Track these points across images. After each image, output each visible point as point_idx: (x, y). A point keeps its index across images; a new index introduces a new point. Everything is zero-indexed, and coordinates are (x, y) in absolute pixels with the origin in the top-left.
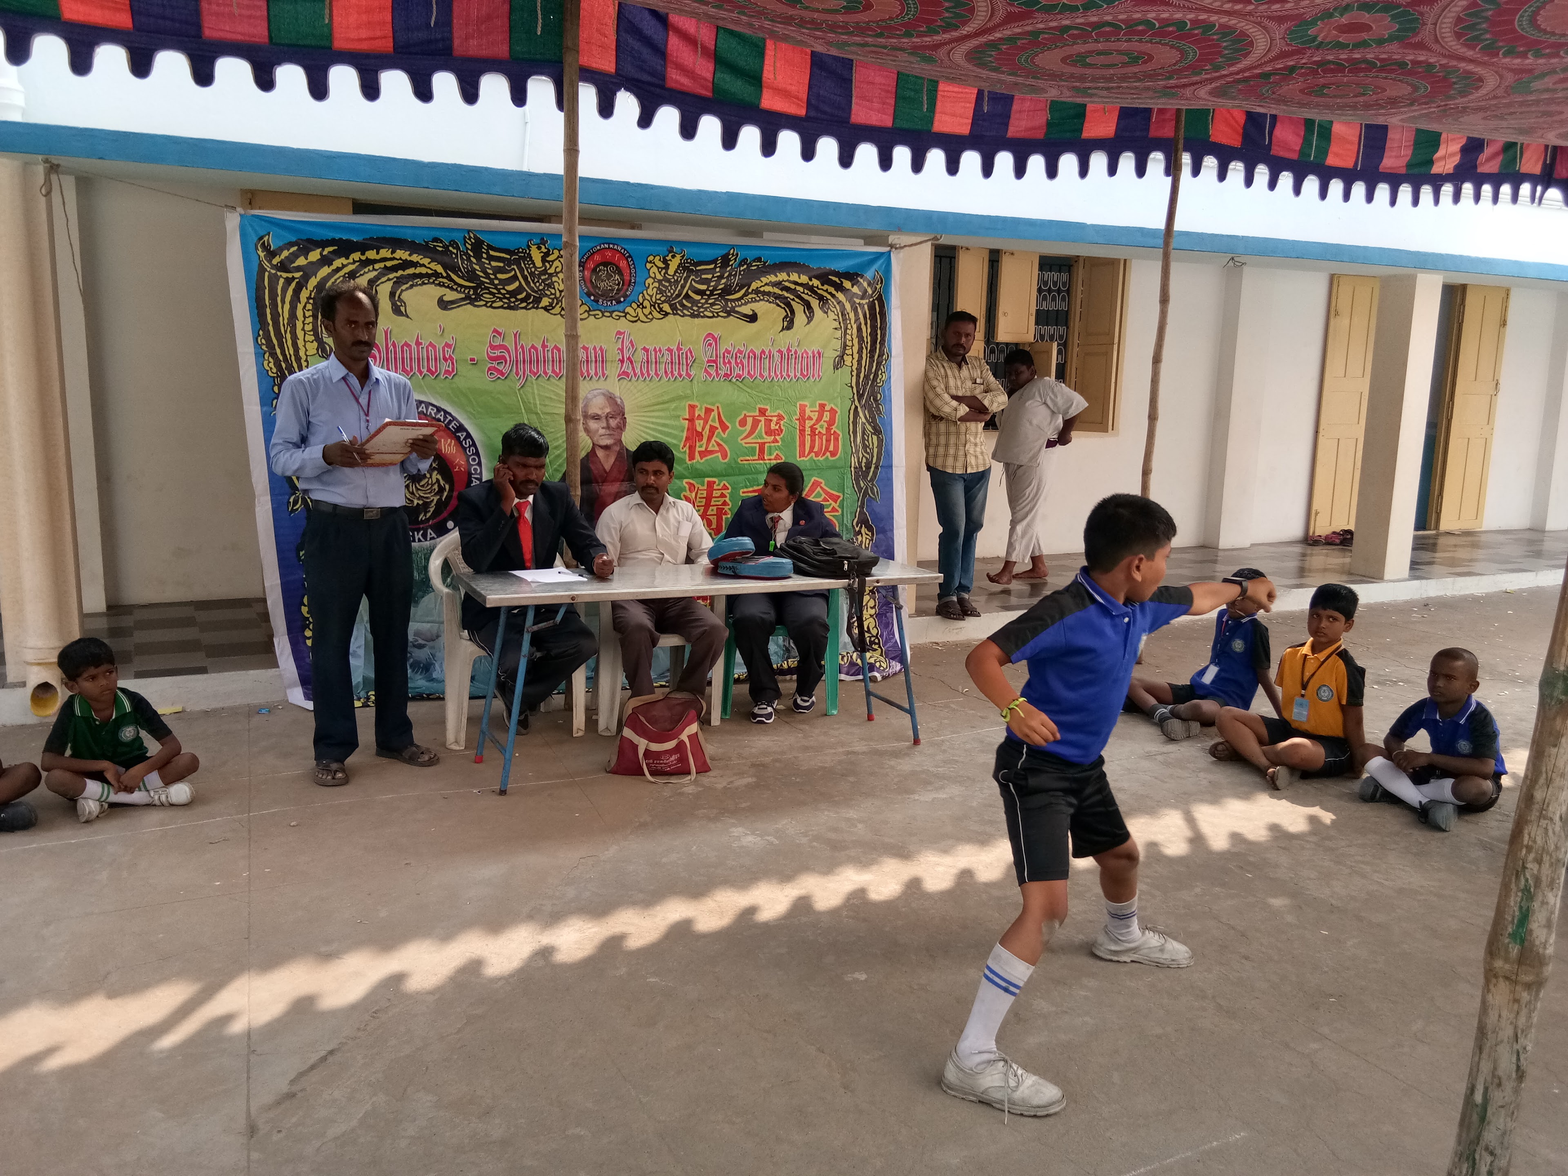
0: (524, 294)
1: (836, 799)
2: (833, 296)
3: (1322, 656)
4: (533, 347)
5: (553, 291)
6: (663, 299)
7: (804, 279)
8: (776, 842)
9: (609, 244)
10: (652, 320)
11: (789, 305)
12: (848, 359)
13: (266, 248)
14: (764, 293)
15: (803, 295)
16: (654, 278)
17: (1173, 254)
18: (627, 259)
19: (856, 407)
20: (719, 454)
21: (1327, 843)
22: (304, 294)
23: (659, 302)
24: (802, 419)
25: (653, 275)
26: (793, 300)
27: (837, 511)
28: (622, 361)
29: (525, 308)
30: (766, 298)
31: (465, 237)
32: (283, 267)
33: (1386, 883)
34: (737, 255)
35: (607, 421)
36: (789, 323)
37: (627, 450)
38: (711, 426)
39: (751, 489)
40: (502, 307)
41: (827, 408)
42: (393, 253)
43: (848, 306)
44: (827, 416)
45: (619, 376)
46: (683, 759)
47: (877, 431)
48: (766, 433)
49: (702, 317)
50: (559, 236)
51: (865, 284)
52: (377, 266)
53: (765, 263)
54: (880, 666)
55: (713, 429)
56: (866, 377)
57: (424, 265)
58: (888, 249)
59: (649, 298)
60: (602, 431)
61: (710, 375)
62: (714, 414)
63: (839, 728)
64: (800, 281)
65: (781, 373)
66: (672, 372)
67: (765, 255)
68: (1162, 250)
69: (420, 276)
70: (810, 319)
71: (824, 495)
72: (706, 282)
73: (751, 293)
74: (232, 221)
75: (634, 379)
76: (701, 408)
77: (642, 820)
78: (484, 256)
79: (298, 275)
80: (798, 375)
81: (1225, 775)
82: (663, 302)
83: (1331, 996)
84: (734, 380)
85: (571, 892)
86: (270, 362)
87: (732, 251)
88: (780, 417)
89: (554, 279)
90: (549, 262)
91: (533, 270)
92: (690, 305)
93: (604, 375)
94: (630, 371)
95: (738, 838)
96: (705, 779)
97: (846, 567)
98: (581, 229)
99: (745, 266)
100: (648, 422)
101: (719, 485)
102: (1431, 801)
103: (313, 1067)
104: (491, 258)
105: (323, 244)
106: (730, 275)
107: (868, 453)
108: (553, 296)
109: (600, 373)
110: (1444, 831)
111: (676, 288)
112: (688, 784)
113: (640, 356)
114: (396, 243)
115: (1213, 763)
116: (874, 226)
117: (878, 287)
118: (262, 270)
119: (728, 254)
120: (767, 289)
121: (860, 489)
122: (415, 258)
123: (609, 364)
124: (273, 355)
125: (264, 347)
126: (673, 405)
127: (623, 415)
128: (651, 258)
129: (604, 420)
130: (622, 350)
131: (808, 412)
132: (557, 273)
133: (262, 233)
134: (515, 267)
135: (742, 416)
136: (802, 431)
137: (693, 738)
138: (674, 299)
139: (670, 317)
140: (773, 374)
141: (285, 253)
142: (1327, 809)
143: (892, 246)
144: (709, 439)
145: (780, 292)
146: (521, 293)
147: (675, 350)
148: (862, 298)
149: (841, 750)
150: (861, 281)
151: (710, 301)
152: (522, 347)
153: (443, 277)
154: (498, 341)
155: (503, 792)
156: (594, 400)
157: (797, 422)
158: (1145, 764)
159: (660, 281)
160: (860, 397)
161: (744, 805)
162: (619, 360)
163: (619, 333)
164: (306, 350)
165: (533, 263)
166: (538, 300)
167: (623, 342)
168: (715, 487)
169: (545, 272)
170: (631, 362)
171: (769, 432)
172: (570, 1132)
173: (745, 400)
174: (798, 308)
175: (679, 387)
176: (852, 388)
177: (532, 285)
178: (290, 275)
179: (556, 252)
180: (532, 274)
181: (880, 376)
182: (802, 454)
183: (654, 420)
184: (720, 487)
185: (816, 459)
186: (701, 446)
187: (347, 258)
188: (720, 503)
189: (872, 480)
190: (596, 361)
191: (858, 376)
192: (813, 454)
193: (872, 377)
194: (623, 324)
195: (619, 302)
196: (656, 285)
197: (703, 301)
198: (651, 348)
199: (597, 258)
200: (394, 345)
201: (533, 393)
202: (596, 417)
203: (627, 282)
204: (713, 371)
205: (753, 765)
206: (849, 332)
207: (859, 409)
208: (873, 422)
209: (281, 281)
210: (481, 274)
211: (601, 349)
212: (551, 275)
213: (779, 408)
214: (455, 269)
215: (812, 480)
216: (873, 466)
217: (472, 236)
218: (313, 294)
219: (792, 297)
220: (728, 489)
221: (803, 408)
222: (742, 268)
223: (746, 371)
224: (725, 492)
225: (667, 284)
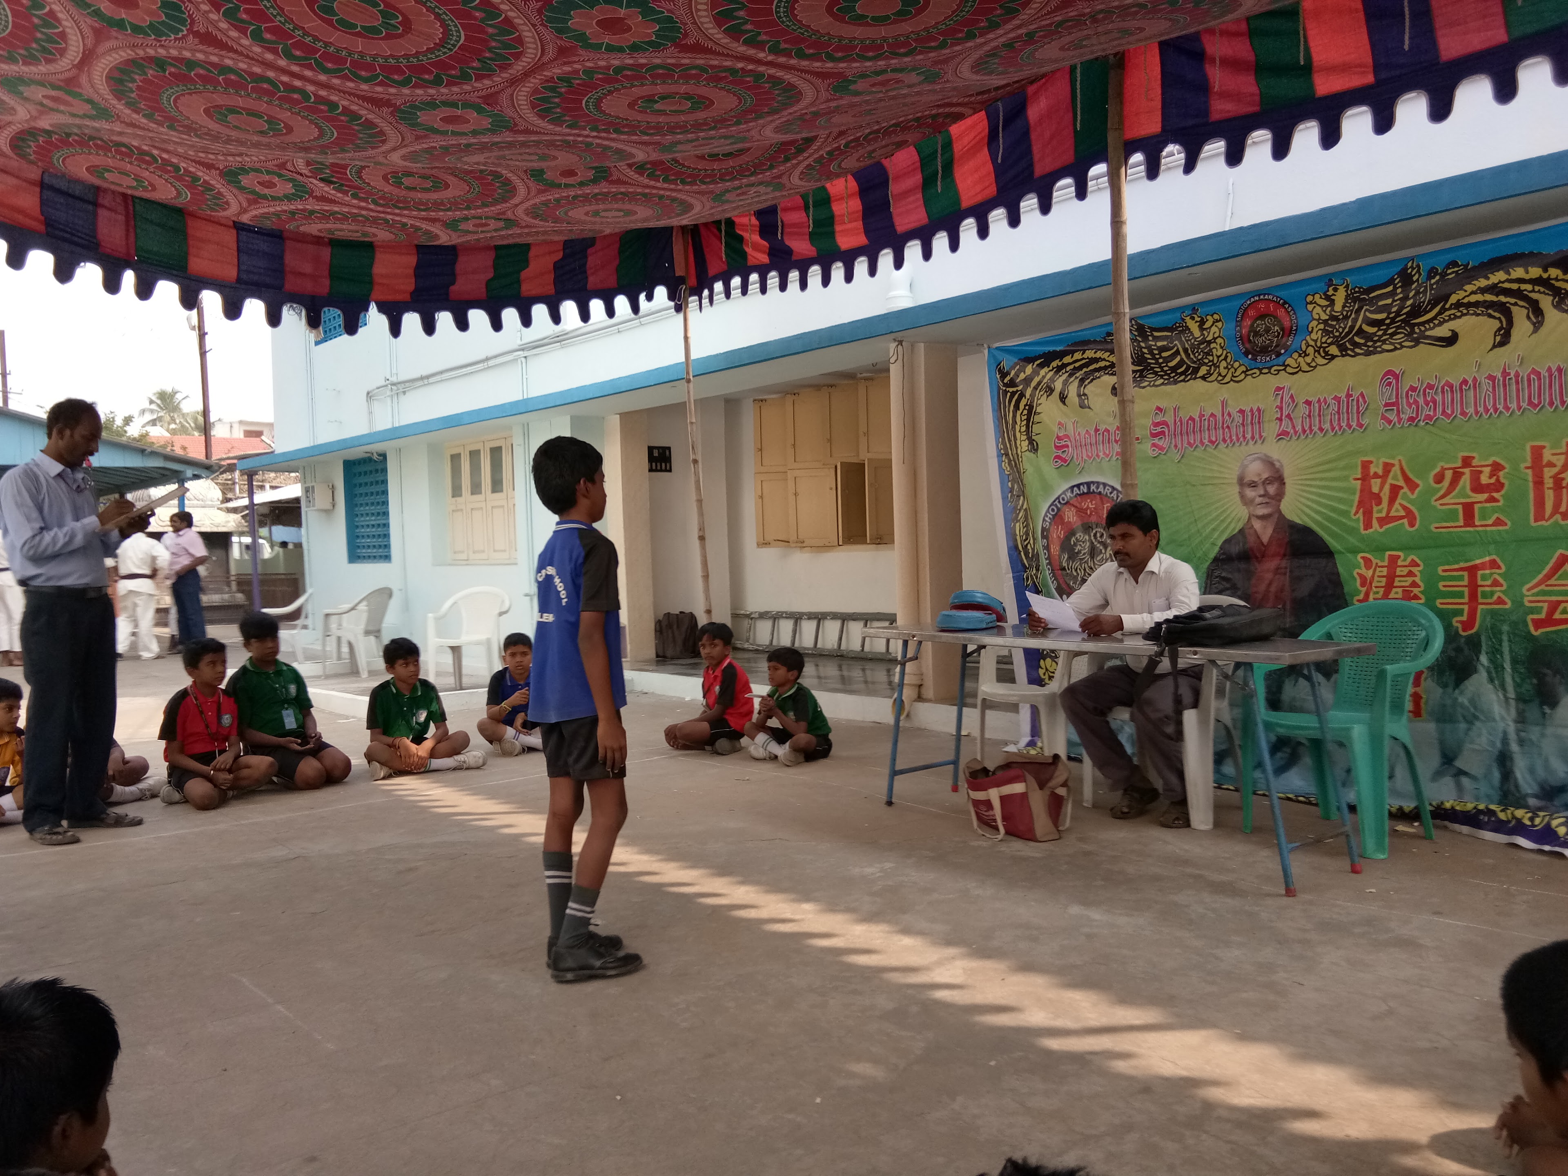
0: (1185, 367)
4: (1193, 417)
5: (1211, 358)
6: (1330, 341)
7: (1535, 272)
9: (1259, 295)
10: (1315, 367)
11: (1506, 313)
13: (1001, 371)
14: (1469, 305)
15: (1531, 295)
16: (1318, 320)
18: (1283, 306)
20: (1405, 521)
22: (1023, 403)
23: (1324, 345)
24: (1538, 467)
25: (1316, 317)
26: (1514, 304)
28: (1281, 420)
29: (1183, 381)
30: (1472, 311)
32: (1012, 383)
34: (1418, 266)
35: (1265, 488)
36: (1504, 337)
37: (1286, 519)
38: (1391, 485)
39: (1456, 566)
40: (1163, 384)
42: (1083, 354)
45: (1276, 437)
48: (1475, 490)
49: (1380, 352)
52: (1068, 369)
53: (1466, 266)
55: (1395, 490)
57: (1104, 360)
59: (1312, 343)
60: (1259, 500)
61: (1389, 421)
62: (1396, 470)
64: (1527, 277)
65: (1494, 405)
66: (1339, 424)
69: (1099, 369)
70: (1537, 326)
72: (1386, 308)
73: (1450, 309)
75: (1295, 438)
76: (1378, 463)
79: (1020, 388)
80: (1524, 405)
82: (1330, 344)
84: (1422, 424)
86: (1007, 463)
87: (1410, 265)
88: (1496, 468)
89: (1213, 345)
90: (1205, 330)
91: (1193, 341)
92: (1362, 341)
93: (1261, 436)
94: (1290, 429)
99: (1438, 277)
100: (1310, 485)
101: (1404, 560)
104: (1156, 339)
106: (1417, 293)
108: (1211, 364)
109: (1257, 436)
111: (1346, 325)
113: (1301, 411)
114: (1085, 344)
118: (999, 389)
119: (1405, 269)
120: (1473, 298)
122: (1099, 354)
123: (1266, 425)
126: (1342, 463)
127: (1282, 480)
128: (1310, 298)
129: (1261, 487)
130: (1281, 408)
131: (1547, 456)
132: (1215, 339)
133: (999, 361)
134: (1176, 342)
135: (1437, 470)
136: (1539, 483)
138: (1343, 338)
139: (1339, 360)
140: (1480, 409)
141: (1012, 372)
144: (1392, 499)
145: (1494, 298)
146: (1181, 367)
147: (1343, 397)
151: (1390, 331)
152: (1183, 420)
154: (1160, 418)
156: (1251, 466)
157: (1529, 472)
162: (1277, 419)
163: (1279, 389)
164: (1021, 448)
165: (1192, 334)
166: (1196, 370)
167: (1282, 398)
168: (1400, 563)
169: (1204, 341)
170: (1291, 419)
171: (1477, 488)
174: (1520, 314)
175: (1349, 440)
177: (1192, 356)
178: (1015, 389)
179: (1209, 317)
182: (1540, 515)
183: (1318, 483)
184: (1407, 563)
185: (1562, 523)
186: (1380, 512)
187: (1048, 367)
188: (1407, 584)
190: (1252, 424)
192: (1558, 517)
194: (1283, 379)
196: (1322, 326)
197: (1380, 333)
198: (1314, 399)
199: (1251, 313)
200: (1078, 434)
202: (1253, 485)
203: (1287, 332)
204: (1392, 416)
209: (1008, 395)
210: (1148, 356)
211: (1259, 410)
212: (1209, 342)
215: (1558, 554)
217: (1134, 322)
218: (1027, 403)
219: (1511, 300)
220: (1418, 565)
221: (1537, 452)
222: (1433, 281)
223: (1440, 409)
224: (1415, 570)
225: (1334, 323)
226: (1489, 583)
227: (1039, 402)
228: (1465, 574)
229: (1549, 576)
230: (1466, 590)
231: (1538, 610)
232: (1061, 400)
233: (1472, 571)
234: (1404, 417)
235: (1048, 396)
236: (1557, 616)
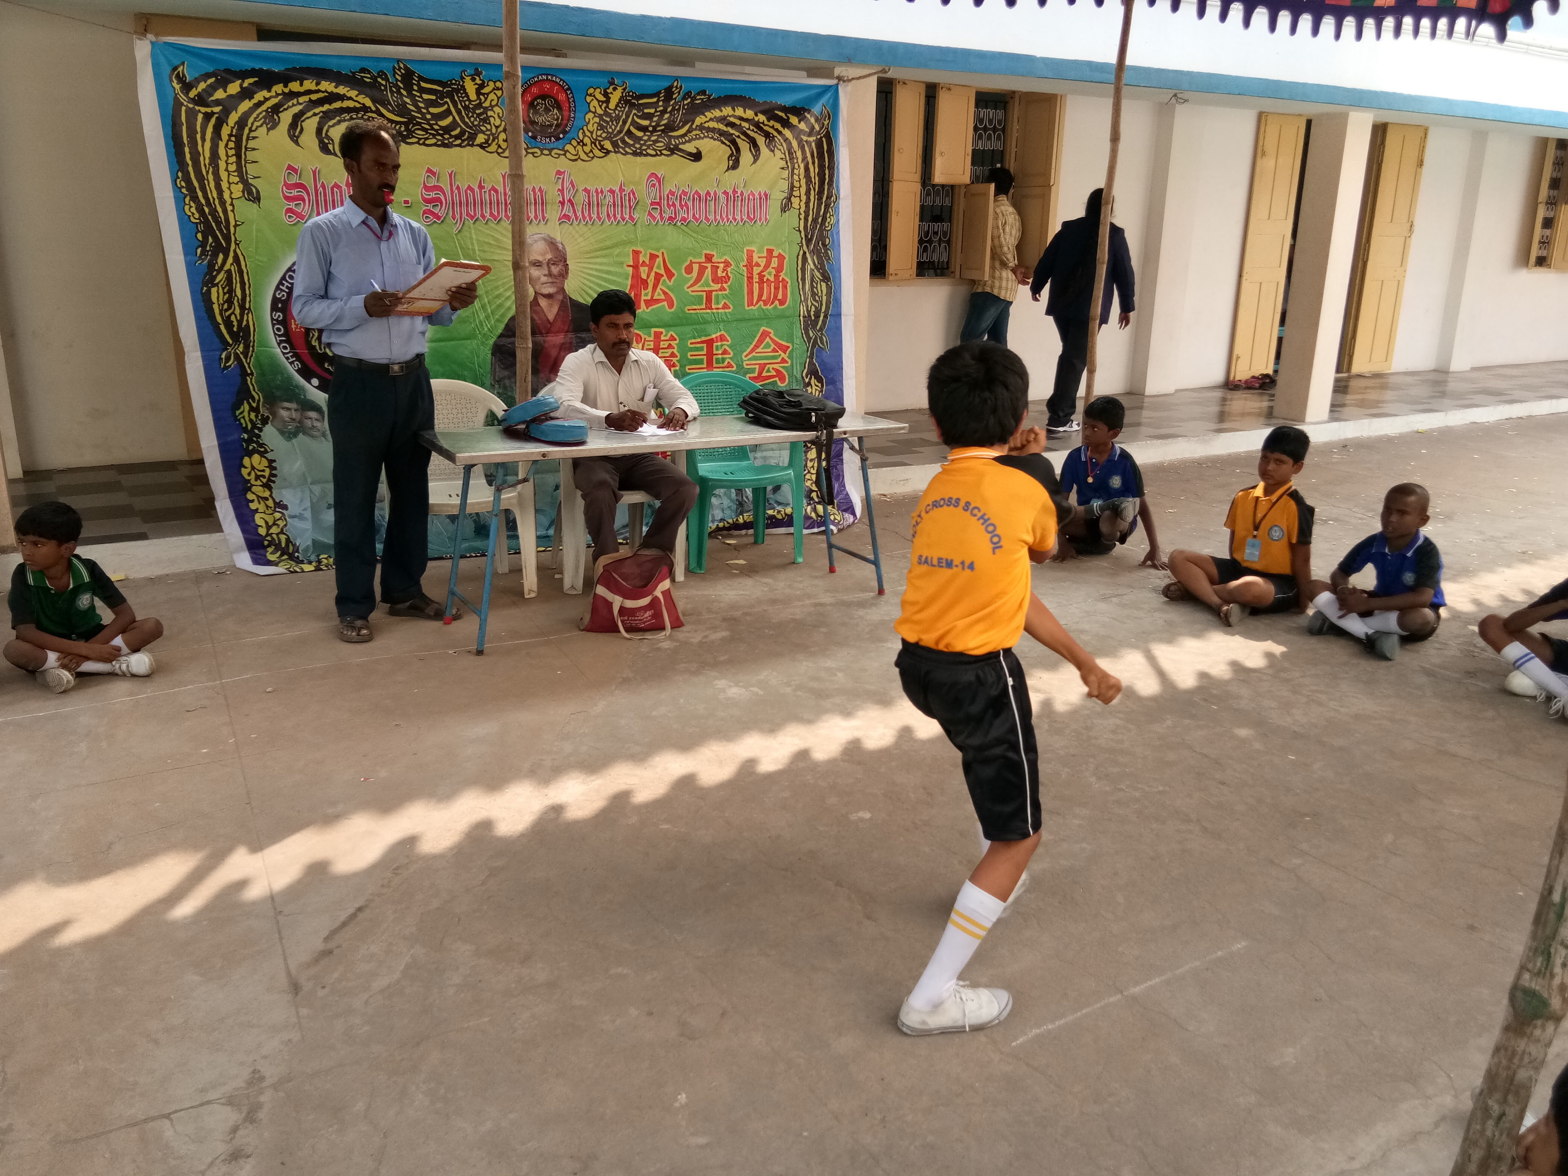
0: (459, 129)
1: (812, 649)
2: (780, 133)
3: (1274, 498)
4: (470, 188)
5: (488, 127)
6: (604, 135)
7: (750, 114)
8: (761, 692)
9: (548, 75)
10: (593, 158)
11: (734, 143)
12: (795, 201)
13: (181, 79)
14: (709, 130)
15: (749, 132)
16: (594, 113)
17: (1125, 90)
18: (565, 91)
19: (805, 253)
20: (665, 303)
21: (1282, 675)
22: (225, 131)
23: (600, 139)
24: (750, 266)
25: (593, 109)
26: (738, 137)
27: (787, 362)
28: (562, 203)
29: (460, 145)
30: (710, 135)
31: (394, 68)
32: (201, 100)
33: (1342, 710)
34: (681, 87)
35: (549, 268)
36: (735, 163)
37: (570, 298)
38: (656, 273)
39: (699, 340)
40: (435, 145)
41: (775, 254)
42: (318, 84)
43: (795, 144)
44: (775, 263)
45: (559, 219)
46: (658, 615)
47: (826, 278)
48: (713, 281)
49: (645, 155)
50: (500, 66)
51: (813, 120)
52: (301, 100)
53: (710, 96)
54: (835, 519)
55: (658, 277)
56: (815, 220)
57: (350, 98)
58: (835, 82)
59: (589, 135)
60: (544, 279)
61: (654, 218)
62: (659, 260)
63: (802, 581)
64: (745, 116)
65: (727, 216)
66: (615, 215)
67: (709, 87)
68: (1113, 86)
69: (348, 110)
70: (756, 158)
71: (773, 346)
72: (649, 117)
73: (695, 129)
74: (143, 49)
75: (575, 223)
76: (646, 254)
77: (624, 676)
78: (415, 88)
79: (217, 109)
80: (745, 218)
81: (1178, 614)
82: (605, 139)
83: (1307, 815)
84: (679, 224)
85: (568, 747)
86: (191, 207)
87: (675, 84)
88: (727, 264)
89: (490, 113)
90: (483, 94)
91: (467, 103)
92: (631, 142)
93: (544, 218)
94: (571, 214)
95: (723, 690)
96: (682, 634)
97: (814, 419)
98: (522, 59)
99: (689, 100)
100: (591, 269)
101: (666, 336)
102: (1377, 632)
103: (344, 924)
104: (422, 90)
105: (243, 75)
106: (673, 109)
107: (816, 301)
108: (488, 133)
109: (540, 217)
110: (1390, 660)
111: (617, 124)
112: (663, 640)
113: (581, 198)
114: (321, 73)
115: (1165, 603)
116: (823, 57)
117: (826, 123)
118: (178, 104)
119: (671, 87)
120: (712, 125)
121: (809, 338)
122: (342, 90)
123: (549, 207)
124: (195, 198)
125: (184, 190)
126: (617, 251)
127: (565, 261)
128: (591, 91)
129: (546, 267)
130: (562, 191)
131: (755, 259)
132: (492, 107)
133: (177, 63)
134: (448, 100)
135: (688, 263)
136: (750, 278)
137: (667, 593)
138: (615, 136)
139: (612, 155)
140: (718, 217)
141: (202, 86)
142: (1279, 643)
143: (839, 78)
144: (655, 287)
145: (725, 129)
146: (454, 129)
147: (617, 191)
148: (810, 135)
149: (807, 602)
150: (808, 116)
151: (653, 138)
152: (458, 188)
153: (372, 111)
154: (432, 182)
155: (480, 653)
156: (535, 245)
157: (745, 269)
158: (1102, 606)
159: (600, 116)
160: (809, 241)
161: (722, 658)
162: (560, 202)
163: (559, 173)
164: (231, 193)
165: (468, 96)
166: (472, 137)
167: (563, 182)
168: (663, 338)
169: (479, 105)
170: (572, 204)
172: (613, 971)
173: (690, 246)
174: (744, 145)
175: (622, 231)
176: (800, 232)
177: (467, 120)
178: (209, 110)
179: (491, 84)
180: (466, 108)
181: (828, 220)
182: (750, 303)
183: (597, 267)
184: (667, 338)
185: (764, 308)
186: (646, 295)
187: (269, 91)
188: (668, 355)
189: (821, 329)
190: (535, 204)
191: (806, 219)
192: (761, 303)
193: (820, 220)
194: (563, 163)
195: (558, 139)
196: (597, 120)
197: (645, 138)
198: (592, 189)
199: (535, 90)
200: (323, 186)
201: (471, 238)
202: (539, 264)
203: (566, 117)
204: (656, 214)
205: (725, 620)
206: (796, 171)
207: (808, 255)
208: (821, 268)
209: (200, 117)
210: (412, 108)
211: (541, 190)
212: (486, 109)
213: (724, 255)
214: (385, 103)
215: (761, 330)
216: (822, 315)
217: (402, 66)
218: (234, 131)
219: (737, 134)
220: (676, 340)
221: (750, 254)
222: (686, 102)
223: (691, 214)
224: (673, 343)
225: (608, 119)
226: (720, 352)
227: (252, 135)
228: (705, 345)
229: (757, 347)
230: (705, 357)
231: (753, 371)
232: (292, 139)
233: (710, 343)
234: (666, 216)
235: (269, 130)
236: (764, 374)
